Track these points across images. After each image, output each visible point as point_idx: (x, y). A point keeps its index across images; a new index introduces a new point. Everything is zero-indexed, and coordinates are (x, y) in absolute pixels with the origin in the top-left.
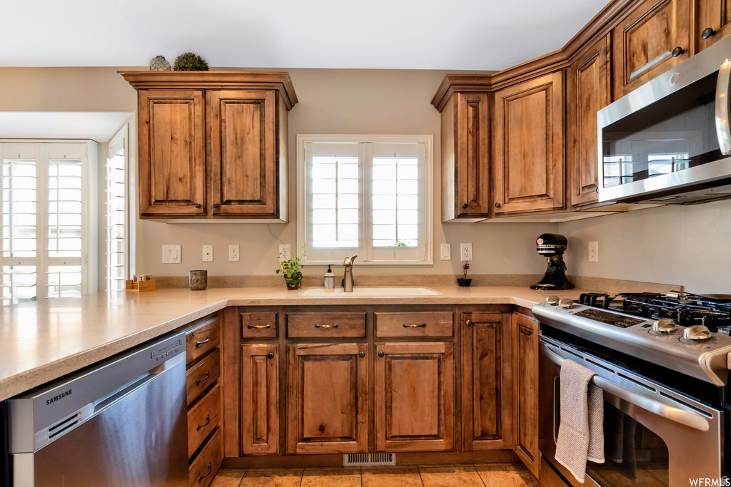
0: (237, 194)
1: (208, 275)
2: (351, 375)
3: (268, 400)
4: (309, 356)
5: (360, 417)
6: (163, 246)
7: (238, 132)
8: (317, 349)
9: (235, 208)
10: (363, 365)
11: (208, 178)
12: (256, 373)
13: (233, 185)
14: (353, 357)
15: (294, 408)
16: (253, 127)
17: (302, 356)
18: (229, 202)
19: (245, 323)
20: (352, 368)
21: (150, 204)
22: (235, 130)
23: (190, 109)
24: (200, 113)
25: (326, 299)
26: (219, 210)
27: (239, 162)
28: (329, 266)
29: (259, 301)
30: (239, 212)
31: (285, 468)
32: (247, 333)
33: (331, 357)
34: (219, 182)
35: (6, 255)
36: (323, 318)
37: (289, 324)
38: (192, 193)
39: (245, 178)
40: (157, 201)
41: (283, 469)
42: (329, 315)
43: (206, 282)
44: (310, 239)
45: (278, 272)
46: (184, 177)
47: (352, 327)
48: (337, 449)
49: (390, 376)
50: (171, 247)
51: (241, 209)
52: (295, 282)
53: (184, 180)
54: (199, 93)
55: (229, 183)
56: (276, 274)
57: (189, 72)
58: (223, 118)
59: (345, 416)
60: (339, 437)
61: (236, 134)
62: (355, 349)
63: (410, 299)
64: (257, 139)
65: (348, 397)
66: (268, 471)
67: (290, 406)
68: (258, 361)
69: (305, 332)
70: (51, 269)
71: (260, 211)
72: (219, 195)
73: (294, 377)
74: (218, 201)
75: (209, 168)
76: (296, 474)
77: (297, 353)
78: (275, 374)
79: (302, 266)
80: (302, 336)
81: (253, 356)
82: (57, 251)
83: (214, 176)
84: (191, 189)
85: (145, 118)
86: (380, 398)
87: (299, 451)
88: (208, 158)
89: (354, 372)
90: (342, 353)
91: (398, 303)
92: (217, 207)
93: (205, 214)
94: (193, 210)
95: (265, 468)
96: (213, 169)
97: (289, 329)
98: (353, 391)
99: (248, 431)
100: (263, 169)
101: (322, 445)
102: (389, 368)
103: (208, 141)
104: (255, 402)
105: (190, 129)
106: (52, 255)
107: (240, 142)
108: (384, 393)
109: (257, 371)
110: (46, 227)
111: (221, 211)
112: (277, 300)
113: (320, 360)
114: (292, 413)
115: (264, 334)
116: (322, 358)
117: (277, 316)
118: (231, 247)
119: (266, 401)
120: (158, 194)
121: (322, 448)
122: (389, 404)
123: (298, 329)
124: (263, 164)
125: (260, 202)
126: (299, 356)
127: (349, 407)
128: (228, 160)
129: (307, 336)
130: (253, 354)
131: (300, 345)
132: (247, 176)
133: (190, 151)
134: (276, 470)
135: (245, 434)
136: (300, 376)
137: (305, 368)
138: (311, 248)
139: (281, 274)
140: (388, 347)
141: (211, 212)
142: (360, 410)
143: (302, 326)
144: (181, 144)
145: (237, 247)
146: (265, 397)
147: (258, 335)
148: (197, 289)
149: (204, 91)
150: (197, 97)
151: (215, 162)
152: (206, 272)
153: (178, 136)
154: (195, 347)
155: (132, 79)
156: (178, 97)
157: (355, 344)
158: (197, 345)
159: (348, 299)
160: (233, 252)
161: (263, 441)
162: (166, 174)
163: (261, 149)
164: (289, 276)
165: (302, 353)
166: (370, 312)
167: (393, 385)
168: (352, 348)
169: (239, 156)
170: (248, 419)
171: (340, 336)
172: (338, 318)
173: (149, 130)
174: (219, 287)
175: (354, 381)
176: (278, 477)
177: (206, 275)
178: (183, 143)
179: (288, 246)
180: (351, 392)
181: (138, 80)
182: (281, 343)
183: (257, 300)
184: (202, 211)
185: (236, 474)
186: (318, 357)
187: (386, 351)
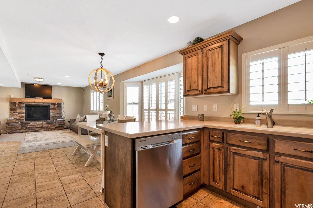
0: (213, 85)
1: (205, 116)
2: (259, 167)
3: (219, 167)
4: (237, 153)
5: (264, 190)
6: (192, 105)
7: (213, 61)
8: (241, 151)
9: (212, 90)
10: (266, 164)
11: (203, 80)
12: (214, 155)
13: (211, 81)
14: (260, 159)
15: (230, 174)
16: (219, 57)
17: (234, 152)
18: (210, 88)
19: (211, 134)
20: (259, 164)
21: (186, 92)
22: (212, 60)
23: (197, 57)
24: (200, 58)
25: (244, 129)
26: (206, 92)
27: (213, 72)
28: (258, 114)
29: (215, 127)
30: (213, 91)
31: (228, 198)
32: (211, 139)
33: (248, 156)
34: (206, 81)
35: (160, 108)
36: (243, 137)
37: (228, 138)
38: (198, 87)
39: (216, 78)
40: (188, 90)
41: (227, 199)
42: (247, 136)
43: (204, 118)
44: (249, 101)
45: (231, 115)
46: (195, 81)
47: (259, 144)
48: (250, 200)
49: (284, 175)
50: (194, 106)
51: (214, 90)
52: (238, 120)
53: (195, 82)
54: (200, 50)
55: (210, 81)
56: (230, 116)
57: (196, 44)
58: (208, 57)
59: (255, 186)
60: (252, 195)
61: (212, 62)
62: (261, 155)
63: (298, 134)
64: (220, 61)
65: (257, 177)
66: (219, 196)
67: (228, 172)
68: (215, 150)
69: (235, 142)
70: (168, 112)
71: (221, 91)
72: (206, 86)
73: (230, 160)
74: (206, 88)
75: (203, 77)
76: (231, 203)
77: (231, 151)
78: (222, 157)
79: (243, 114)
80: (234, 144)
81: (214, 148)
82: (169, 107)
83: (205, 79)
84: (197, 85)
85: (185, 64)
86: (277, 184)
87: (232, 193)
88: (203, 73)
89: (261, 166)
90: (253, 155)
91: (289, 135)
92: (206, 90)
93: (202, 93)
94: (198, 92)
95: (220, 195)
96: (204, 77)
97: (228, 140)
98: (260, 176)
99: (212, 176)
100: (222, 73)
101: (243, 195)
102: (283, 171)
103: (203, 67)
104: (214, 166)
105: (197, 64)
106: (168, 108)
107: (214, 65)
108: (279, 183)
109: (215, 154)
110: (167, 100)
111: (207, 92)
112: (222, 127)
113: (242, 156)
114: (229, 176)
115: (217, 140)
116: (243, 155)
117: (223, 133)
118: (214, 105)
119: (218, 167)
120: (188, 88)
121: (243, 196)
122: (283, 190)
123: (232, 140)
124: (222, 71)
125: (222, 87)
126: (232, 152)
127: (258, 183)
128: (209, 72)
129: (236, 144)
130: (214, 147)
131: (233, 147)
132: (216, 77)
133: (197, 72)
134: (224, 197)
135: (210, 177)
136: (233, 161)
137: (235, 158)
138: (250, 105)
139: (232, 117)
140: (282, 159)
141: (204, 92)
142: (264, 187)
143: (233, 140)
144: (194, 70)
145: (216, 105)
146: (218, 165)
147: (215, 140)
148: (200, 121)
149: (202, 49)
150: (199, 52)
151: (205, 74)
152: (204, 115)
153: (194, 67)
154: (188, 139)
155: (181, 52)
156: (193, 54)
157: (261, 153)
158: (189, 138)
159: (256, 130)
160: (215, 107)
161: (217, 183)
162: (190, 81)
163: (222, 65)
164: (235, 118)
165: (233, 151)
166: (270, 138)
167: (286, 181)
168: (260, 155)
169: (214, 70)
170: (212, 171)
171: (253, 147)
172: (251, 138)
173: (186, 67)
174: (210, 121)
175: (261, 171)
176: (223, 200)
177: (204, 116)
178: (195, 69)
179: (238, 104)
180: (258, 176)
181: (184, 52)
182: (225, 145)
183: (215, 126)
184: (200, 92)
185: (208, 191)
186: (241, 155)
187: (281, 160)
